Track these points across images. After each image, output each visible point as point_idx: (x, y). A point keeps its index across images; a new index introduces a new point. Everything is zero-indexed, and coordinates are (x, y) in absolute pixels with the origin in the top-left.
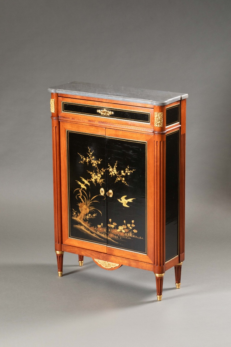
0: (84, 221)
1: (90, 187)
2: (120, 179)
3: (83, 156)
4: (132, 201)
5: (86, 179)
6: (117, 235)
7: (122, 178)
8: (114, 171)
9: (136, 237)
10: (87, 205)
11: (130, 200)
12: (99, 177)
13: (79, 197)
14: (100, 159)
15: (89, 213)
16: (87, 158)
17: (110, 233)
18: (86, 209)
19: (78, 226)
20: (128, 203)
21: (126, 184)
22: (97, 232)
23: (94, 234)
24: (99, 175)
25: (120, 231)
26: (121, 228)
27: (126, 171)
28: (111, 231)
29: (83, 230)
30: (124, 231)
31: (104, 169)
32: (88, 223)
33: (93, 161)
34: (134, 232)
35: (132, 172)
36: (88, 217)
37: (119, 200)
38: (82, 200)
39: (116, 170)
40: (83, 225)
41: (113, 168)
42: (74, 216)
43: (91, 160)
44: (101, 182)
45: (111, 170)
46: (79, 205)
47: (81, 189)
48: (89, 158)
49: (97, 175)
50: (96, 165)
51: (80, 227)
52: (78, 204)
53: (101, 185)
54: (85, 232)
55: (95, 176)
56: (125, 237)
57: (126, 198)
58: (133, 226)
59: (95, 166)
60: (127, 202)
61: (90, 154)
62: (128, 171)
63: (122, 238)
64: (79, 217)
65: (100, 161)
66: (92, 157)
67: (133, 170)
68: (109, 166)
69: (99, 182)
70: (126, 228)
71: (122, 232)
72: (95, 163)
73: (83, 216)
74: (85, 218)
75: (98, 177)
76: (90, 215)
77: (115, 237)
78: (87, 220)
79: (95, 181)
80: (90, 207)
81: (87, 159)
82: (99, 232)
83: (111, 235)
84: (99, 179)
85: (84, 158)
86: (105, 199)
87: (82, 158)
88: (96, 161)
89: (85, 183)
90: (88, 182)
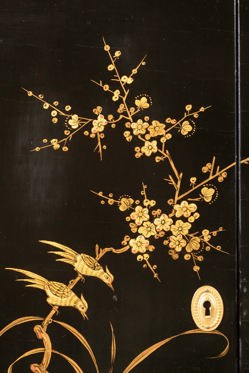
3: (61, 107)
12: (184, 219)
13: (35, 368)
14: (189, 108)
16: (98, 110)
24: (186, 208)
31: (221, 164)
33: (138, 127)
44: (201, 251)
47: (49, 318)
48: (110, 108)
49: (168, 210)
50: (159, 145)
53: (196, 268)
55: (152, 219)
59: (154, 155)
61: (116, 86)
66: (131, 103)
69: (184, 251)
75: (175, 219)
79: (151, 248)
81: (95, 123)
84: (186, 232)
85: (75, 117)
86: (224, 353)
87: (55, 120)
88: (162, 121)
89: (75, 274)
90: (104, 262)
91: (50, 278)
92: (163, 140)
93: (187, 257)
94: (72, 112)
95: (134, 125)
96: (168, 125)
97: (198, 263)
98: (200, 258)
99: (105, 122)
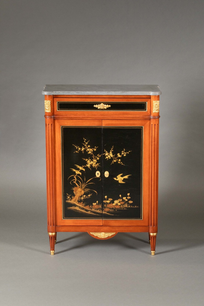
0: (79, 202)
1: (85, 172)
2: (116, 161)
3: (78, 147)
4: (128, 177)
5: (81, 166)
6: (112, 209)
7: (118, 159)
8: (110, 155)
9: (132, 206)
10: (81, 188)
11: (126, 177)
12: (95, 162)
13: (74, 182)
15: (84, 195)
16: (83, 147)
17: (105, 208)
18: (81, 192)
19: (73, 208)
20: (124, 180)
21: (122, 164)
22: (93, 209)
23: (89, 211)
24: (95, 161)
25: (116, 205)
26: (116, 202)
27: (122, 153)
28: (106, 206)
29: (78, 210)
30: (119, 204)
31: (100, 155)
32: (83, 203)
33: (88, 150)
34: (130, 203)
35: (128, 153)
36: (82, 198)
37: (115, 179)
38: (77, 184)
39: (112, 154)
40: (77, 206)
41: (109, 152)
42: (68, 200)
43: (86, 149)
44: (97, 166)
45: (107, 154)
46: (74, 189)
47: (76, 175)
48: (84, 147)
49: (92, 161)
50: (91, 152)
51: (74, 208)
52: (72, 188)
53: (96, 169)
54: (79, 212)
55: (90, 162)
56: (121, 208)
57: (122, 176)
58: (129, 198)
59: (91, 153)
60: (123, 178)
61: (85, 144)
62: (124, 153)
63: (117, 210)
64: (74, 200)
65: (96, 148)
66: (87, 146)
67: (129, 151)
68: (106, 151)
69: (95, 166)
70: (121, 201)
71: (117, 205)
72: (90, 151)
73: (78, 198)
74: (80, 200)
75: (93, 162)
76: (84, 196)
77: (111, 210)
78: (82, 201)
79: (90, 166)
80: (85, 189)
81: (82, 149)
82: (94, 209)
83: (107, 210)
84: (95, 164)
85: (79, 148)
86: (100, 180)
87: (77, 149)
88: (92, 149)
89: (80, 169)
90: (84, 168)
91: (76, 170)
92: (92, 151)
93: (95, 167)
94: (79, 147)
95: (88, 149)
96: (93, 149)
97: (97, 168)
98: (97, 167)
99: (84, 149)
